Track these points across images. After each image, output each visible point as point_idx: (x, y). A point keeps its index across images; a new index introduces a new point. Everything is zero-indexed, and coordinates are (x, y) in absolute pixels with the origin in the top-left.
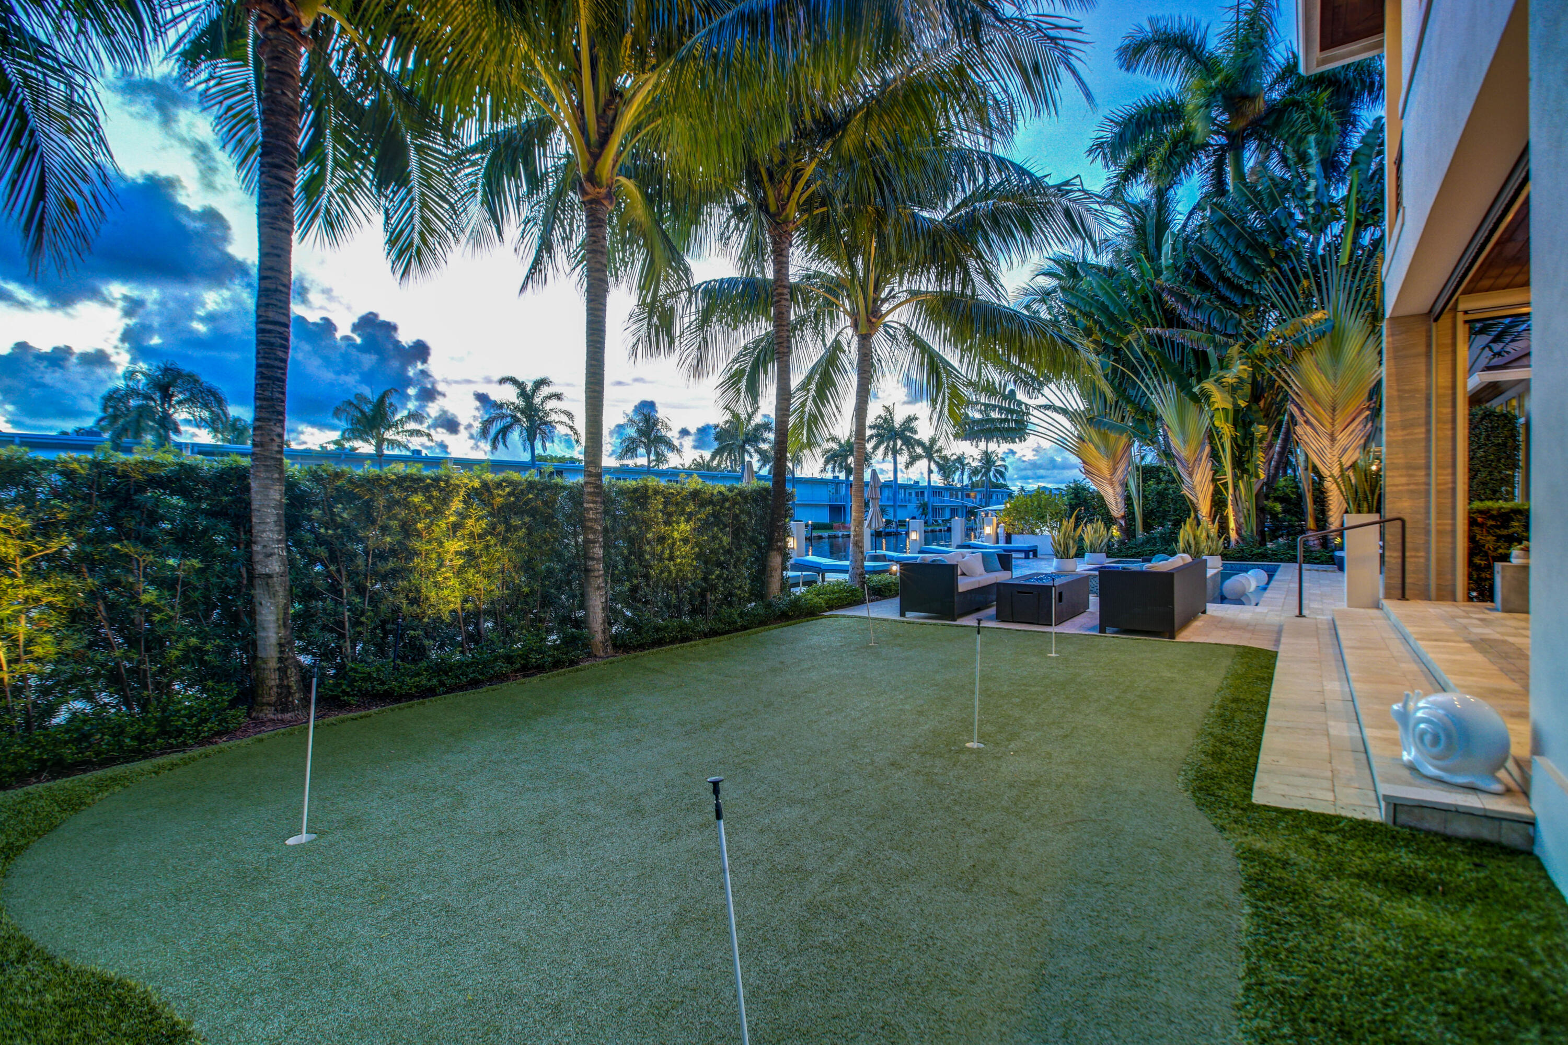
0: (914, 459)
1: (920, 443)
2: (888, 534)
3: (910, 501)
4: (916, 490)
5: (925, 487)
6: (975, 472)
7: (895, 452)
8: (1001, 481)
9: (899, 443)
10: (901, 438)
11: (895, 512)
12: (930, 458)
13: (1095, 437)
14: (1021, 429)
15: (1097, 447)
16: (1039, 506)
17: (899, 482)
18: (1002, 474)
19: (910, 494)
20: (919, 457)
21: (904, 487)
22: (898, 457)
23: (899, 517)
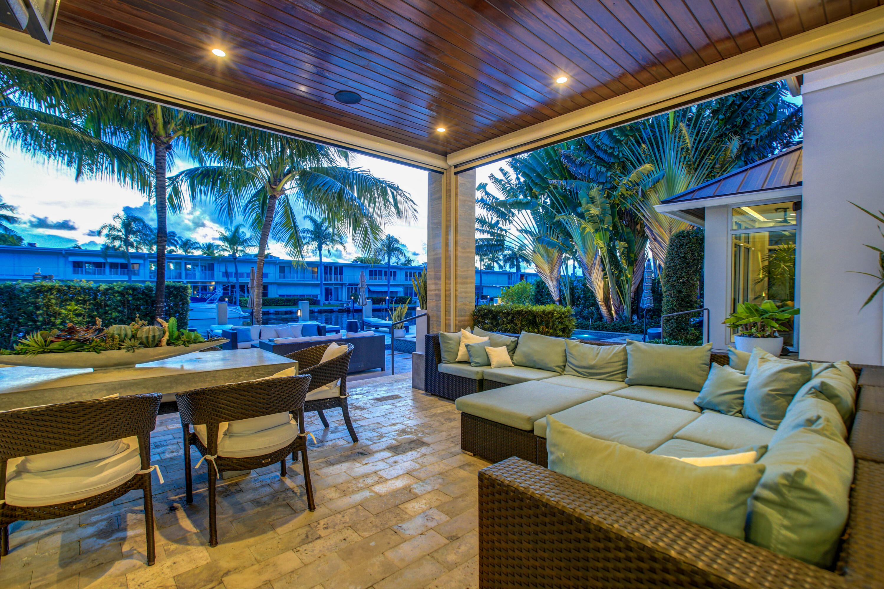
13: (541, 250)
15: (543, 257)
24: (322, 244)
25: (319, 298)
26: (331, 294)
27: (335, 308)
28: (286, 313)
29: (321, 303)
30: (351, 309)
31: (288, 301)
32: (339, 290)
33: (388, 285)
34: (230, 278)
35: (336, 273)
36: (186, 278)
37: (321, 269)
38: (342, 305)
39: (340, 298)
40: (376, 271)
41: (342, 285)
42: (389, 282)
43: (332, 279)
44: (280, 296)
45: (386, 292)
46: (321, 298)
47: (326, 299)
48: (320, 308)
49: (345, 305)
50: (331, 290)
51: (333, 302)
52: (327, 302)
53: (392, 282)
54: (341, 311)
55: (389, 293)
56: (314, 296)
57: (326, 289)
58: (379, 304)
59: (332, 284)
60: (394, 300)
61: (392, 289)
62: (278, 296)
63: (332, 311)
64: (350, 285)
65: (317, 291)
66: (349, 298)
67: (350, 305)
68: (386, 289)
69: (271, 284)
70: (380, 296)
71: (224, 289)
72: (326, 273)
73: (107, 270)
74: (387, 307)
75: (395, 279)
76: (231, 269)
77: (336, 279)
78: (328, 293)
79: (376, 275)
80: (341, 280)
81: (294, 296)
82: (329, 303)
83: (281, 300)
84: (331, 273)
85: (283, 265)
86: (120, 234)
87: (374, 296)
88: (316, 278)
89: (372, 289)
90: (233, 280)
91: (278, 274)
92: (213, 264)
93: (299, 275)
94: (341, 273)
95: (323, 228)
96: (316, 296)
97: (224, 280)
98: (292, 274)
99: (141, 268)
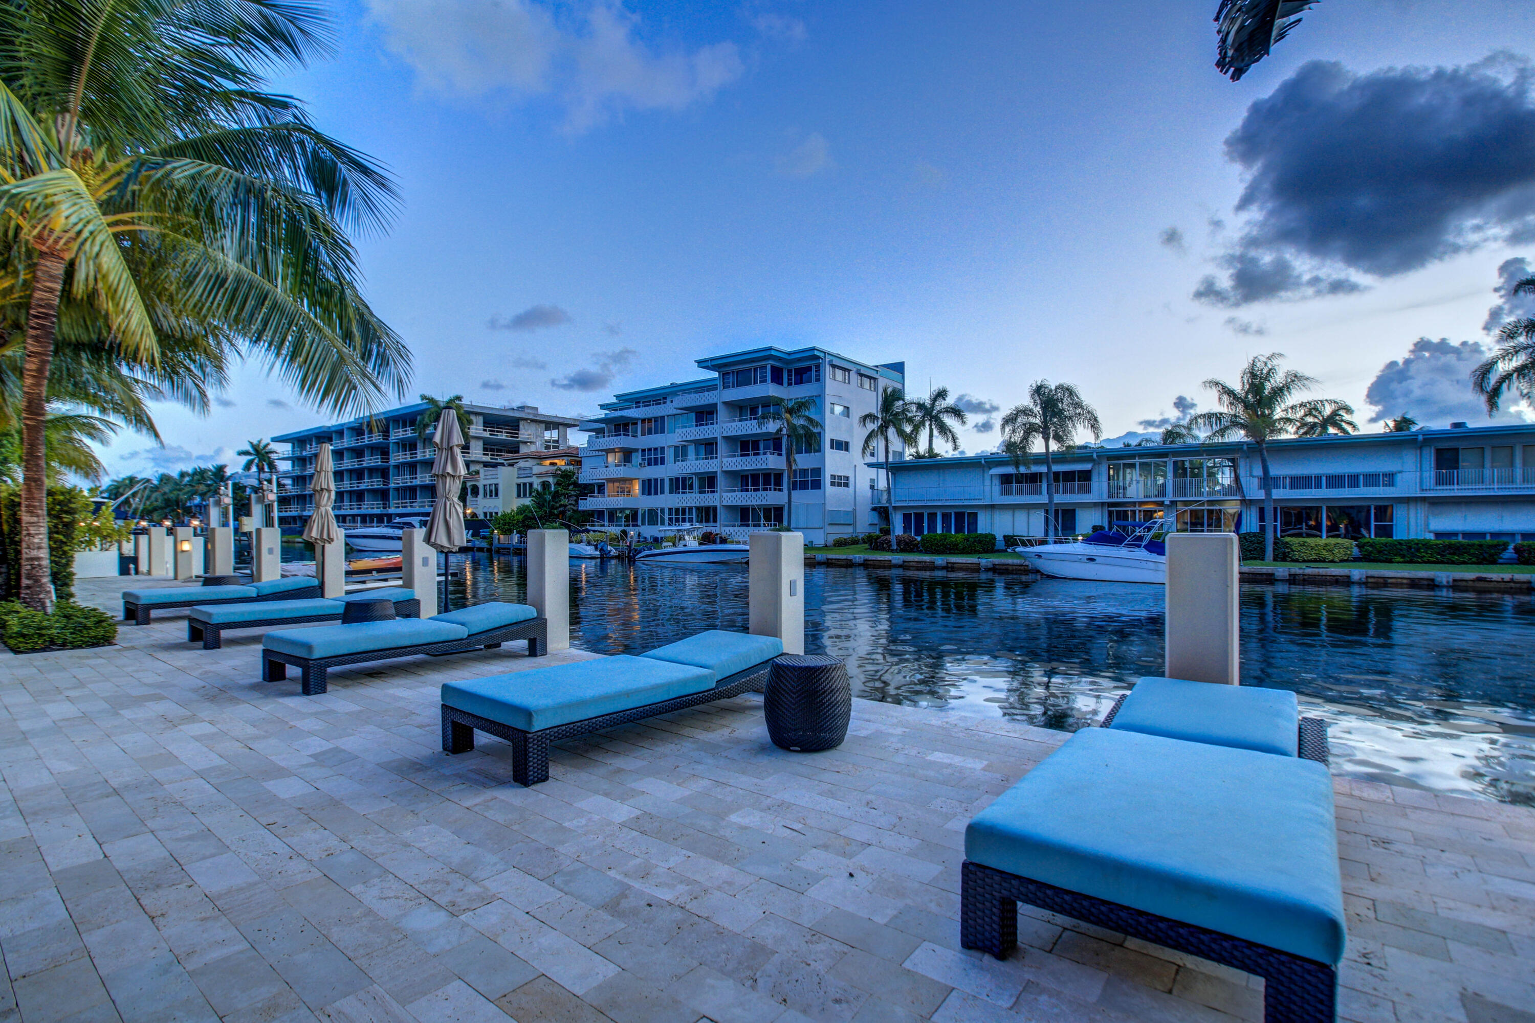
28: (1414, 584)
36: (1174, 495)
44: (1438, 535)
62: (1429, 537)
69: (1407, 501)
73: (1044, 486)
83: (1435, 547)
91: (1429, 473)
92: (1235, 461)
97: (1261, 495)
98: (1487, 472)
99: (1095, 478)
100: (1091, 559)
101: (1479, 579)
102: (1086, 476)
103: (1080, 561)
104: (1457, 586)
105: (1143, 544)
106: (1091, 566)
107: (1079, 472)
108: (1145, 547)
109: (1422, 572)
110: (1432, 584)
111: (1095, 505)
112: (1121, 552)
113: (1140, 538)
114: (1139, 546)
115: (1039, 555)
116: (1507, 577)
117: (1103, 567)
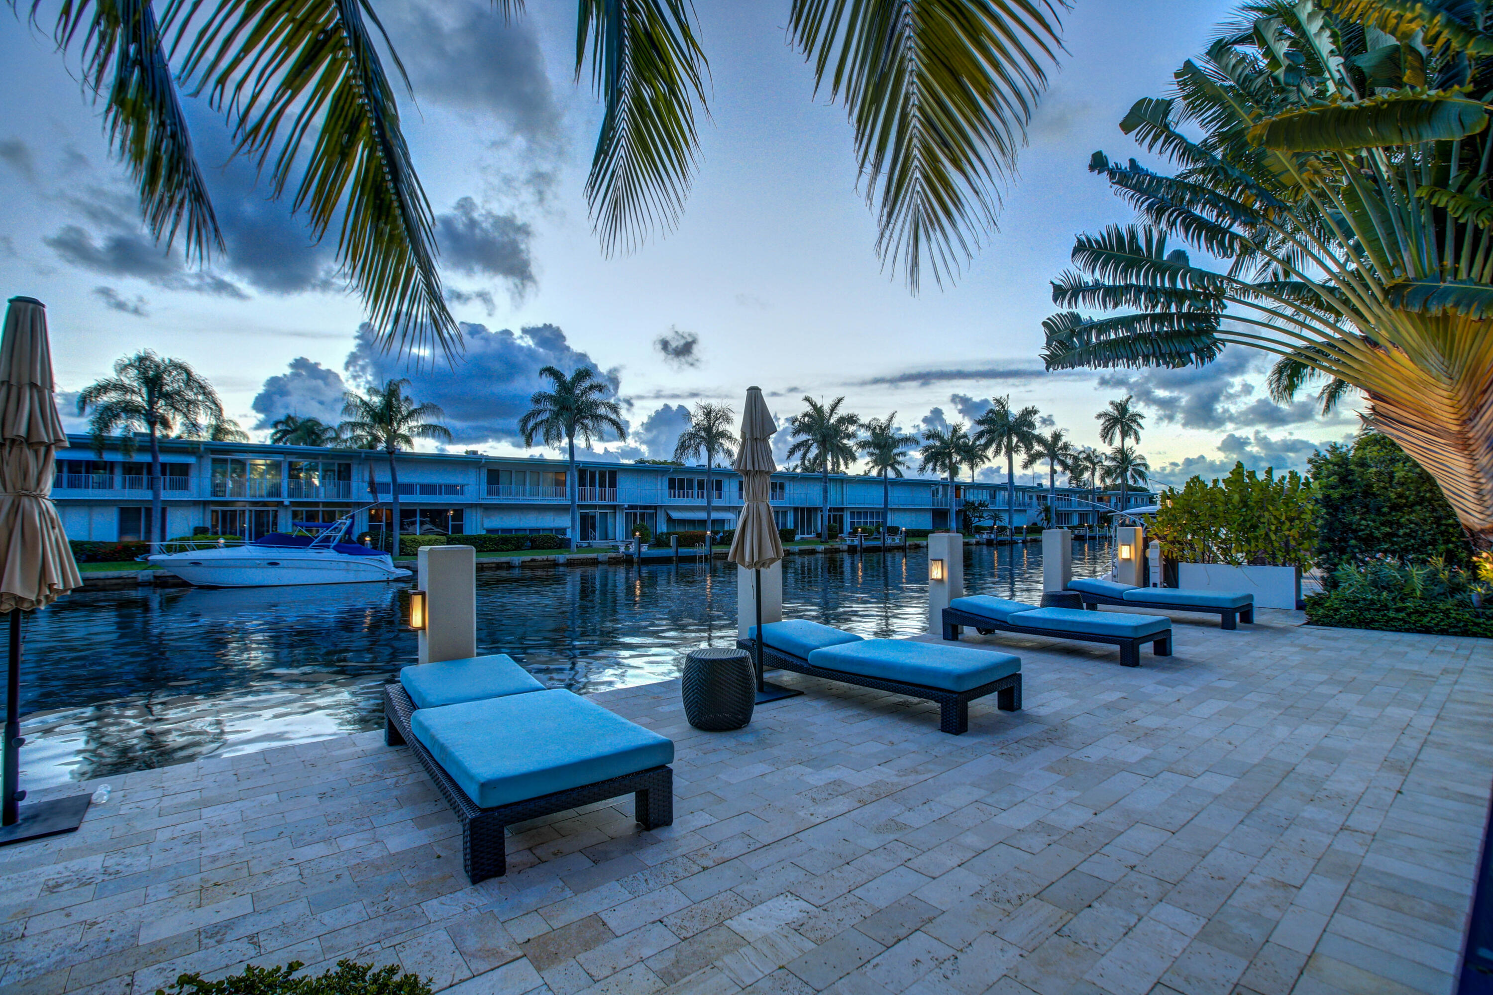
0: (1033, 459)
1: (1040, 440)
2: (1001, 543)
3: (1030, 505)
4: (1038, 493)
5: (1047, 490)
6: (1108, 472)
7: (1010, 451)
8: (1141, 483)
9: (1015, 440)
10: (1017, 435)
11: (1010, 518)
12: (1053, 456)
13: (1409, 332)
14: (1200, 333)
15: (1416, 356)
16: (1244, 503)
17: (1017, 482)
18: (1142, 475)
19: (1031, 498)
20: (1039, 455)
21: (1024, 489)
22: (1014, 455)
23: (1016, 524)
24: (575, 423)
25: (569, 535)
26: (593, 527)
27: (602, 556)
28: (499, 566)
29: (573, 545)
30: (635, 557)
31: (505, 541)
32: (610, 520)
33: (708, 509)
34: (379, 495)
35: (602, 485)
36: (290, 496)
37: (572, 476)
38: (615, 548)
39: (610, 535)
40: (681, 481)
41: (614, 507)
42: (709, 502)
43: (596, 497)
44: (488, 531)
45: (703, 522)
46: (573, 535)
47: (584, 537)
48: (569, 556)
49: (622, 549)
50: (593, 518)
51: (597, 543)
52: (584, 544)
53: (715, 502)
54: (614, 562)
55: (709, 523)
56: (558, 530)
57: (583, 518)
58: (691, 545)
59: (595, 507)
60: (718, 537)
61: (715, 515)
62: (484, 532)
63: (595, 562)
64: (631, 507)
65: (563, 521)
66: (630, 534)
67: (632, 549)
68: (703, 515)
69: (471, 506)
70: (689, 530)
71: (372, 518)
72: (582, 484)
73: (118, 478)
74: (707, 552)
75: (719, 497)
76: (383, 476)
77: (603, 498)
78: (587, 525)
79: (681, 487)
80: (614, 497)
81: (517, 530)
82: (590, 546)
83: (490, 539)
84: (592, 484)
85: (495, 467)
86: (137, 399)
87: (680, 530)
88: (564, 495)
89: (675, 515)
90: (386, 498)
91: (484, 487)
92: (348, 467)
93: (528, 487)
94: (613, 484)
95: (577, 392)
96: (563, 531)
97: (369, 498)
98: (513, 487)
99: (193, 473)
100: (274, 564)
101: (533, 560)
102: (183, 470)
103: (258, 566)
104: (523, 566)
105: (333, 545)
106: (273, 571)
107: (171, 464)
108: (335, 548)
109: (503, 558)
110: (509, 566)
111: (195, 503)
112: (309, 554)
113: (327, 539)
114: (328, 547)
115: (196, 563)
116: (545, 557)
117: (285, 571)
